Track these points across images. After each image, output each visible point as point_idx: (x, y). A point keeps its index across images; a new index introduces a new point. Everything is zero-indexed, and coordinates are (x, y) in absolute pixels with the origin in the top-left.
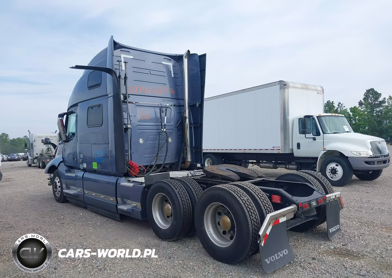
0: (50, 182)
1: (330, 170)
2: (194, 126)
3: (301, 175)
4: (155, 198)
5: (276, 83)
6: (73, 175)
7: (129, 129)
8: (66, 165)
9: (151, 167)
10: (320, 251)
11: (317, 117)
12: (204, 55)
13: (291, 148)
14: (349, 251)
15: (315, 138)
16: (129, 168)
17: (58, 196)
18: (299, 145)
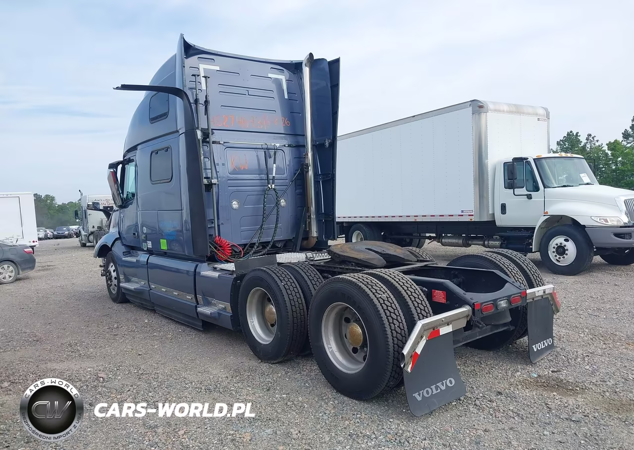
0: (103, 270)
1: (554, 248)
2: (324, 178)
3: (488, 257)
4: (250, 295)
5: (467, 103)
6: (134, 260)
7: (214, 186)
8: (124, 245)
9: (252, 245)
10: (512, 380)
11: (534, 159)
12: (337, 61)
13: (491, 212)
14: (562, 380)
15: (530, 195)
16: (216, 248)
17: (114, 292)
18: (503, 208)
